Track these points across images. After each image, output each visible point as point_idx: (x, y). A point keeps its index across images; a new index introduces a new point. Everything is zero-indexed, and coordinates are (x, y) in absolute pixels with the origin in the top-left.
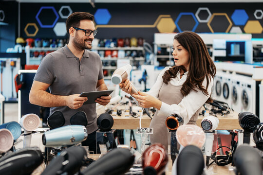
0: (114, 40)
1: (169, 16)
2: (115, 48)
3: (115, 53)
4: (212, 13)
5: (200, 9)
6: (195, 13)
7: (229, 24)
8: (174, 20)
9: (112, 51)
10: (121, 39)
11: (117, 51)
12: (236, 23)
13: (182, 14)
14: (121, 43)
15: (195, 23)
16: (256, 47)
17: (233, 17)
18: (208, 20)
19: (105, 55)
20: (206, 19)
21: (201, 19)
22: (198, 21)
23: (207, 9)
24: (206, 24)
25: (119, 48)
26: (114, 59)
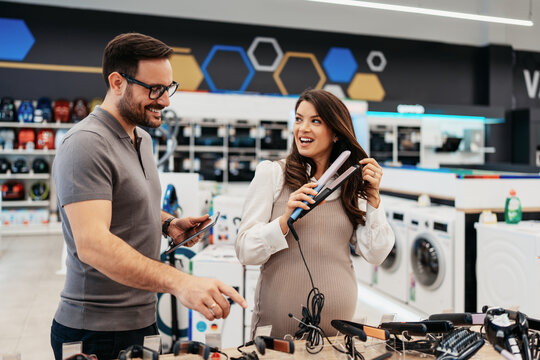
0: (44, 103)
1: (187, 50)
2: (45, 125)
3: (46, 137)
4: (284, 51)
5: (258, 40)
6: (246, 48)
7: (318, 78)
8: (200, 62)
9: (37, 132)
10: (62, 102)
11: (53, 131)
12: (334, 77)
13: (216, 48)
14: (63, 110)
15: (246, 72)
16: (375, 129)
17: (328, 63)
18: (276, 67)
20: (270, 63)
21: (261, 63)
22: (253, 67)
23: (272, 41)
24: (271, 74)
25: (58, 125)
26: (45, 151)
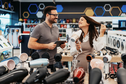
0: (65, 20)
1: (91, 8)
2: (65, 24)
3: (65, 26)
4: (112, 7)
5: (106, 5)
6: (103, 7)
7: (120, 12)
8: (93, 10)
9: (64, 25)
10: (68, 19)
11: (66, 25)
12: (123, 12)
13: (97, 7)
14: (68, 21)
15: (104, 11)
17: (122, 9)
18: (110, 10)
19: (61, 27)
20: (109, 9)
21: (106, 10)
23: (109, 5)
24: (109, 12)
25: (67, 24)
26: (65, 28)
